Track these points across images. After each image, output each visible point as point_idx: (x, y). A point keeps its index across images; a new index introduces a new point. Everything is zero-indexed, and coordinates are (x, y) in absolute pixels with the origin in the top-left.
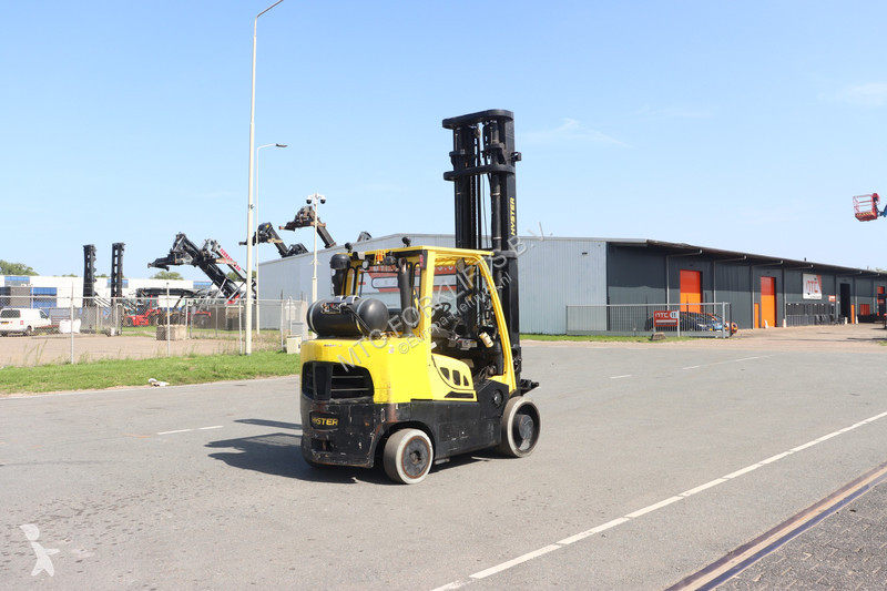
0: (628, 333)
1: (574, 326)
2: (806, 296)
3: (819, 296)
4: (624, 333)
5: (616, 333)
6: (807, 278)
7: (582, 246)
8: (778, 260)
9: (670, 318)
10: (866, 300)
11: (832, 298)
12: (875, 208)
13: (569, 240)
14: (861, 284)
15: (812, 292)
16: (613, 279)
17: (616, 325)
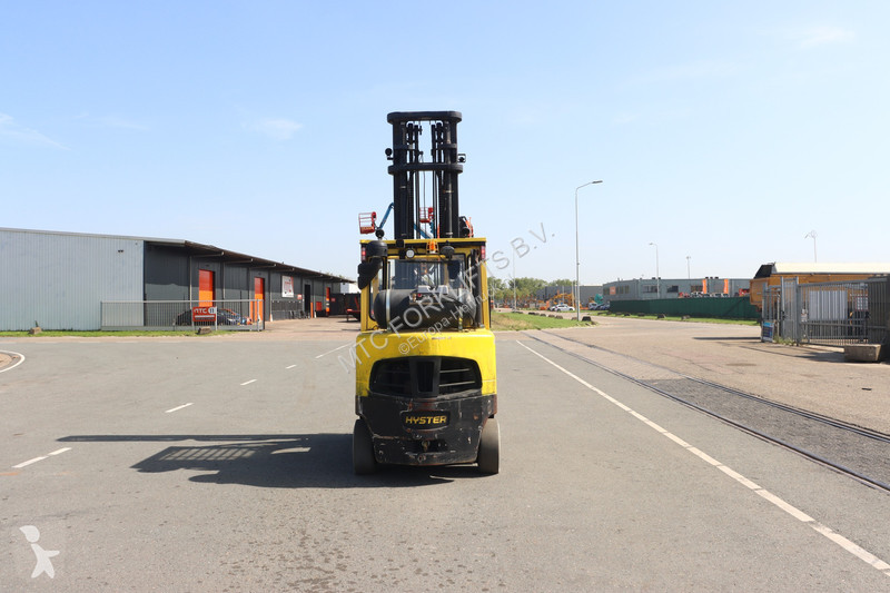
0: (167, 328)
1: (107, 322)
2: (284, 295)
3: (291, 294)
4: (164, 328)
5: (152, 328)
6: (286, 279)
7: (120, 244)
8: (271, 263)
9: (208, 314)
10: (320, 298)
11: (300, 296)
12: (373, 224)
13: (104, 237)
14: (317, 286)
15: (288, 292)
16: (151, 276)
17: (152, 320)
